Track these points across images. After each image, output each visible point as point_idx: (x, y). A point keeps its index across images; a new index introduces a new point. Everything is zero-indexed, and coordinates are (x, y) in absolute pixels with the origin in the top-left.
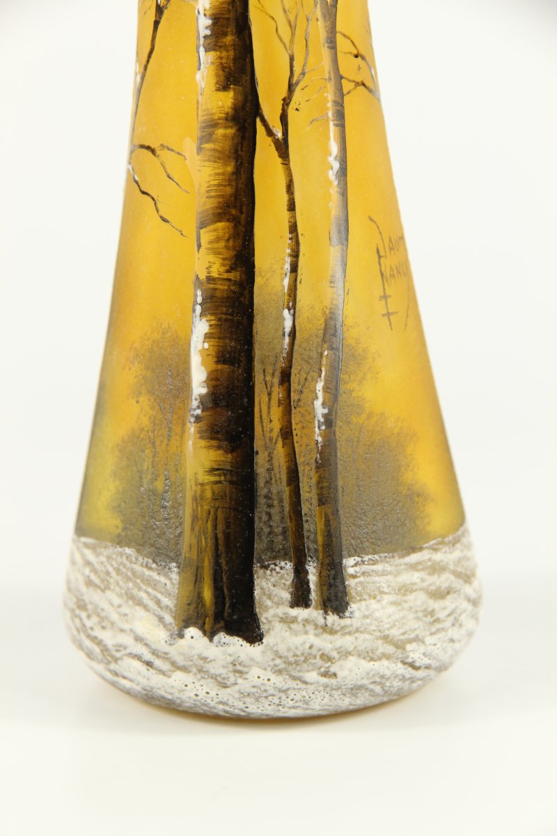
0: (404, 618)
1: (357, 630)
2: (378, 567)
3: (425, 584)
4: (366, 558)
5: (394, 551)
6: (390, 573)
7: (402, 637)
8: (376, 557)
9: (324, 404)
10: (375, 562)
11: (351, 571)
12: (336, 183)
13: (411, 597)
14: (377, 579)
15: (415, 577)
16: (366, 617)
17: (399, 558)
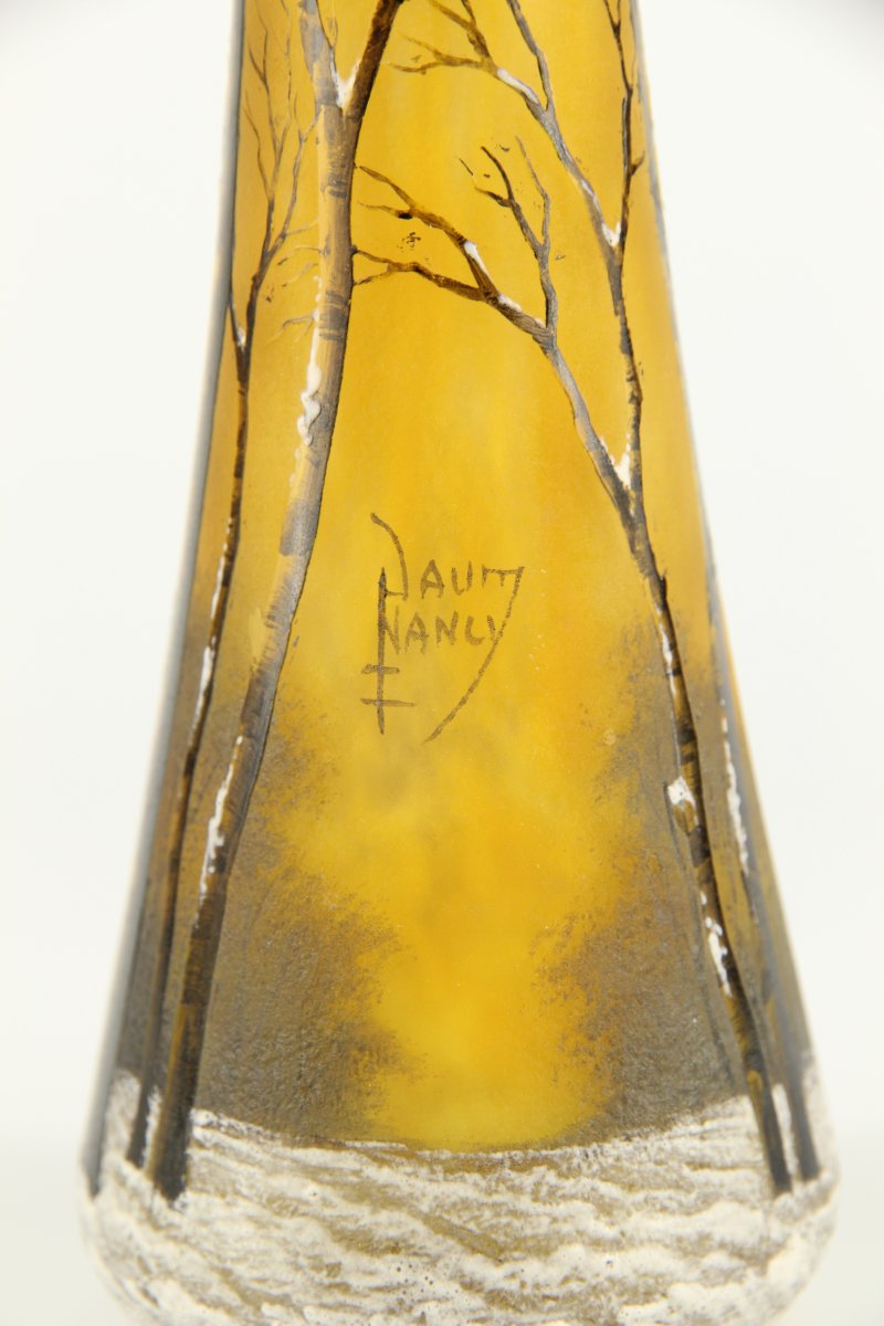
0: (265, 1252)
1: (186, 1240)
2: (242, 1145)
3: (328, 1212)
4: (225, 1121)
5: (278, 1128)
6: (259, 1164)
7: (255, 1286)
8: (242, 1126)
9: (221, 829)
10: (238, 1135)
11: (198, 1133)
12: (307, 441)
13: (290, 1223)
14: (233, 1164)
15: (310, 1190)
16: (204, 1223)
17: (285, 1144)
